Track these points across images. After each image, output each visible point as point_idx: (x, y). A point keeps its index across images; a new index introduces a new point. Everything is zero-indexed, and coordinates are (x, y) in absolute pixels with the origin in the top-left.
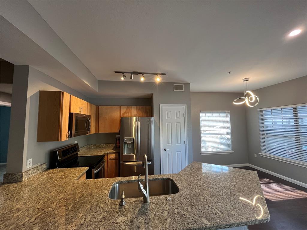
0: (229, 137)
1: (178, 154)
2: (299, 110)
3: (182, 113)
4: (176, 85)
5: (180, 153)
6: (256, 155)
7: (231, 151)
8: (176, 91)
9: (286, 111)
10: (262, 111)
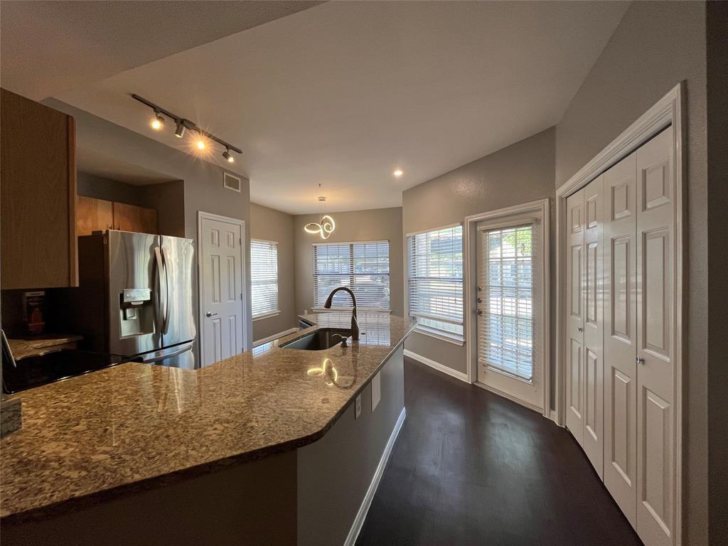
0: (275, 288)
1: (230, 320)
2: (354, 248)
3: (237, 237)
4: (228, 175)
5: (233, 317)
7: (276, 311)
8: (228, 187)
9: (343, 248)
10: (316, 247)
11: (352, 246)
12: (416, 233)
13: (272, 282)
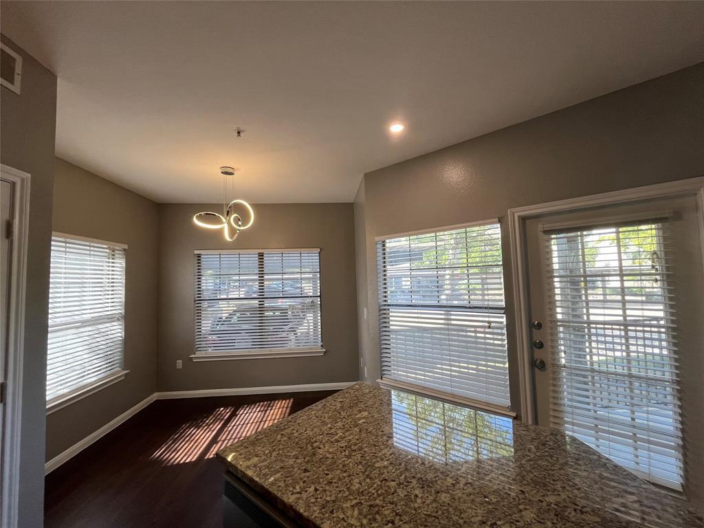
0: (117, 331)
2: (266, 258)
6: (179, 364)
9: (251, 259)
10: (199, 256)
11: (261, 255)
12: (386, 236)
13: (110, 319)
